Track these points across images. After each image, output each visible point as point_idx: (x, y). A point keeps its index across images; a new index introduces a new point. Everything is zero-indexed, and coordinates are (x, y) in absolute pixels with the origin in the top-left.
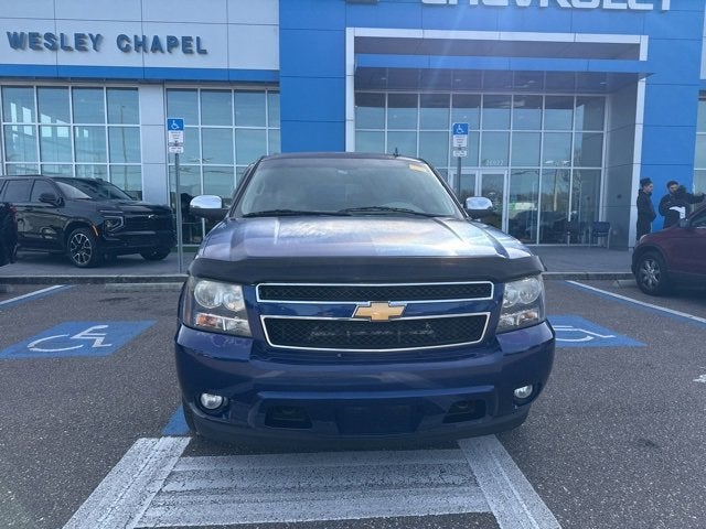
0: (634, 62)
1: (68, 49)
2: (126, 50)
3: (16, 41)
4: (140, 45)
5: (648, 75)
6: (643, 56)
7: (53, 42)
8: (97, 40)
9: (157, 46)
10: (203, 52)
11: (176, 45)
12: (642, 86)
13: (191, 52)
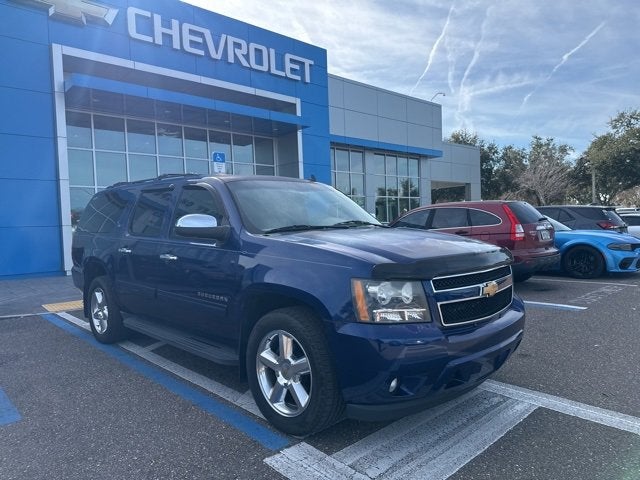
0: (292, 116)
5: (303, 127)
6: (299, 113)
12: (300, 134)
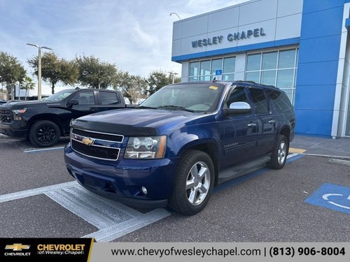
1: (210, 44)
2: (231, 40)
3: (194, 45)
4: (236, 37)
7: (206, 43)
8: (221, 38)
9: (243, 36)
10: (263, 35)
11: (251, 34)
13: (258, 36)
